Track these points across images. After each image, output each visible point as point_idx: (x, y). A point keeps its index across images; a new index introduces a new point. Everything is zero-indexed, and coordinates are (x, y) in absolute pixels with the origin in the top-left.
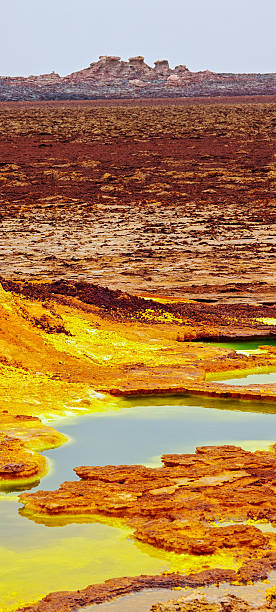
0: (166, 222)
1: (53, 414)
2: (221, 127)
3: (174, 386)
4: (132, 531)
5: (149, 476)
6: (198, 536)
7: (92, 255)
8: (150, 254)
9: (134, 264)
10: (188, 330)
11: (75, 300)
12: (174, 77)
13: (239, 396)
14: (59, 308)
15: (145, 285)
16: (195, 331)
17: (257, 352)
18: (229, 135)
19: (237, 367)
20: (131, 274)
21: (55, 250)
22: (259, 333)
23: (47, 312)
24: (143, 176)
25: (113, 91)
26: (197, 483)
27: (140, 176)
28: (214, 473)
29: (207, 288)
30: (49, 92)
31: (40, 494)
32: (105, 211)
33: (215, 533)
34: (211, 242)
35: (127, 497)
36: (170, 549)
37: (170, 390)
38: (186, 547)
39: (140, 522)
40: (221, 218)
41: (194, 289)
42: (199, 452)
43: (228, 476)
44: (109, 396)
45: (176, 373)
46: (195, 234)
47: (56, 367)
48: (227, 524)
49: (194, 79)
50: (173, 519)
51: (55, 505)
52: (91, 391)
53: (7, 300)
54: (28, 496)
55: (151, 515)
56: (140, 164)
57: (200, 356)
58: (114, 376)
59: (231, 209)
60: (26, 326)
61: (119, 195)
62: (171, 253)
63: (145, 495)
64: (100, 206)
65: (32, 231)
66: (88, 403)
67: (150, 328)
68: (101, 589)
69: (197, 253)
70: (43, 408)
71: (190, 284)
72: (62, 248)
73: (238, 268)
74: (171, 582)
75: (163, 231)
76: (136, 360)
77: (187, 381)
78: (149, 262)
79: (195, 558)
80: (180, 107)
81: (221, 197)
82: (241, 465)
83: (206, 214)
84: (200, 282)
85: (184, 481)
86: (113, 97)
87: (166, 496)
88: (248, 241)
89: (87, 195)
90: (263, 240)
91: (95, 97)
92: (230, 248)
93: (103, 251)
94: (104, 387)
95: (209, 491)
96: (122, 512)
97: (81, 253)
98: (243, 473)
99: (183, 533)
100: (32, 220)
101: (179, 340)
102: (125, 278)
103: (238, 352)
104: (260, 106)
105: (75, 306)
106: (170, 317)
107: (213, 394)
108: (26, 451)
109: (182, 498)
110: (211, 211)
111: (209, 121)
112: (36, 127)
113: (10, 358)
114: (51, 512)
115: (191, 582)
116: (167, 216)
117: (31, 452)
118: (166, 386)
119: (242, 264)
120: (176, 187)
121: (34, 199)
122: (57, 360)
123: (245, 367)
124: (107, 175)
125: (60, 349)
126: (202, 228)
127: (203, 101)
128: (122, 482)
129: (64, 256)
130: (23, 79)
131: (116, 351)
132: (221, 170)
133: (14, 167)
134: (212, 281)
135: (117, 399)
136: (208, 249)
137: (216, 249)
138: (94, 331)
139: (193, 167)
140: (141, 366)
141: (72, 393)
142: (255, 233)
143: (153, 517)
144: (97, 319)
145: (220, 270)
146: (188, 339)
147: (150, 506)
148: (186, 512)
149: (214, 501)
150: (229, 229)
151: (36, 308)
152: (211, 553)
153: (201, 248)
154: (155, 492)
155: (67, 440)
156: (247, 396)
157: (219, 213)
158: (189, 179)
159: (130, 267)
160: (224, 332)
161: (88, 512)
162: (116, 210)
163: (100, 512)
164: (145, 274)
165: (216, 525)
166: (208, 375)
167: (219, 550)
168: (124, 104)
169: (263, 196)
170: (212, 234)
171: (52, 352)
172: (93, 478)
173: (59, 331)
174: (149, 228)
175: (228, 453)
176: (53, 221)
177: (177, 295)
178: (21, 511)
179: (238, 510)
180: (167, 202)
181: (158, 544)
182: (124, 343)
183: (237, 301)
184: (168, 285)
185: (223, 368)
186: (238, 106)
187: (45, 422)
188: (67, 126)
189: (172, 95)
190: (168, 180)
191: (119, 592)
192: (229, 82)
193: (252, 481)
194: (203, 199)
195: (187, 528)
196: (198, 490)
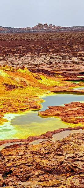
0: (54, 57)
1: (41, 96)
2: (63, 37)
3: (64, 90)
4: (61, 119)
5: (62, 108)
6: (74, 120)
7: (40, 63)
8: (52, 63)
9: (49, 65)
10: (64, 79)
11: (42, 73)
12: (53, 27)
13: (77, 92)
14: (39, 75)
15: (52, 69)
16: (66, 79)
17: (79, 83)
18: (65, 39)
19: (75, 86)
20: (49, 67)
21: (33, 63)
22: (78, 79)
23: (37, 75)
24: (49, 47)
25: (41, 30)
26: (72, 109)
27: (48, 48)
28: (75, 107)
29: (64, 70)
30: (28, 31)
31: (41, 112)
32: (42, 55)
33: (77, 119)
34: (64, 61)
35: (59, 112)
36: (69, 122)
37: (63, 91)
38: (72, 122)
39: (62, 117)
40: (65, 56)
41: (61, 70)
42: (71, 103)
43: (78, 108)
44: (51, 92)
45: (64, 87)
46: (60, 59)
47: (40, 86)
48: (79, 118)
49: (57, 28)
50: (69, 117)
51: (45, 114)
52: (48, 91)
53: (30, 73)
54: (39, 112)
55: (64, 116)
56: (48, 45)
57: (68, 84)
58: (52, 88)
59: (67, 54)
60: (34, 78)
61: (44, 51)
62: (56, 63)
63: (62, 112)
64: (41, 54)
65: (28, 59)
66: (47, 93)
67: (57, 78)
68: (57, 131)
69: (61, 63)
70: (39, 94)
71: (60, 69)
72: (34, 62)
73: (69, 66)
74: (71, 129)
75: (54, 59)
76: (55, 85)
77: (66, 89)
78: (52, 65)
79: (74, 124)
80: (55, 34)
81: (65, 52)
82: (80, 106)
83: (62, 55)
84: (63, 69)
85: (69, 109)
86: (41, 32)
87: (66, 112)
88: (71, 60)
89: (38, 52)
90: (74, 60)
91: (37, 32)
92: (67, 62)
93: (42, 63)
94: (50, 90)
95: (75, 111)
96: (58, 115)
97: (38, 63)
98: (81, 107)
99: (71, 119)
100: (28, 57)
101: (63, 80)
102: (47, 68)
103: (75, 83)
104: (70, 33)
105: (42, 74)
106: (60, 76)
107: (72, 91)
108: (37, 103)
109: (70, 112)
110: (63, 54)
111: (60, 36)
112: (26, 38)
113: (31, 85)
114: (44, 115)
115: (74, 129)
116: (54, 55)
117: (38, 103)
118: (62, 90)
119: (70, 65)
120: (55, 50)
121: (28, 52)
122: (40, 85)
123: (77, 86)
124: (42, 47)
125: (40, 83)
126: (61, 58)
127: (59, 32)
128: (57, 109)
129: (35, 64)
130: (23, 28)
131: (51, 83)
132: (64, 46)
133: (23, 46)
134: (65, 68)
135: (53, 93)
136: (63, 62)
137: (65, 62)
138: (46, 79)
139: (58, 46)
140: (57, 86)
141: (44, 91)
142: (72, 59)
143: (65, 116)
144: (47, 77)
145: (66, 66)
146: (65, 80)
147: (64, 114)
148: (71, 115)
149: (76, 113)
150: (67, 58)
151: (35, 74)
152: (77, 123)
153: (62, 62)
154: (64, 111)
155: (45, 101)
156: (79, 92)
157: (64, 55)
158: (58, 48)
159: (48, 66)
160: (72, 79)
161: (51, 115)
162: (44, 54)
163: (54, 115)
164: (51, 67)
165: (77, 118)
166: (70, 88)
167: (79, 123)
168: (43, 33)
169: (73, 51)
170: (63, 59)
171: (39, 83)
172: (51, 109)
173: (40, 79)
174: (51, 58)
175: (77, 103)
176: (32, 57)
177: (58, 71)
178: (38, 115)
179: (81, 115)
180: (54, 53)
181: (67, 121)
182: (53, 81)
183: (70, 73)
184: (56, 69)
185: (73, 86)
186: (66, 33)
187: (40, 97)
188: (32, 38)
189: (53, 31)
190: (54, 48)
191: (61, 131)
192: (64, 28)
193: (83, 109)
194: (61, 52)
195: (72, 118)
196: (72, 111)
